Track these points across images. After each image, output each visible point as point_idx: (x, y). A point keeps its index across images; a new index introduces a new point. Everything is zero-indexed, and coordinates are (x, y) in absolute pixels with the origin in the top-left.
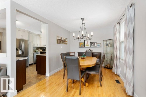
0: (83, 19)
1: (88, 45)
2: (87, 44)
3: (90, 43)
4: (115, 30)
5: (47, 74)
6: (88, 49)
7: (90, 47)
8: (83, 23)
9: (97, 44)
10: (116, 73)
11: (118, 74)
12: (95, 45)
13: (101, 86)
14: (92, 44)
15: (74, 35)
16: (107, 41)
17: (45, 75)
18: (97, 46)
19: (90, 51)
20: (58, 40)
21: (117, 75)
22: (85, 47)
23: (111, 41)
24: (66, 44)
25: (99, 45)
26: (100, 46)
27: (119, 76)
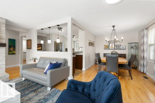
0: (114, 27)
1: (113, 48)
2: (112, 46)
3: (115, 45)
4: (143, 35)
5: (84, 69)
6: (113, 50)
7: (115, 49)
8: (114, 30)
9: (121, 47)
10: (142, 71)
11: (145, 72)
12: (119, 47)
13: (132, 79)
14: (116, 46)
15: (106, 39)
16: (132, 44)
17: (82, 69)
18: (121, 48)
19: (114, 52)
20: (90, 43)
21: (143, 73)
22: (109, 49)
23: (137, 44)
24: (94, 46)
25: (123, 48)
26: (125, 48)
27: (145, 74)
